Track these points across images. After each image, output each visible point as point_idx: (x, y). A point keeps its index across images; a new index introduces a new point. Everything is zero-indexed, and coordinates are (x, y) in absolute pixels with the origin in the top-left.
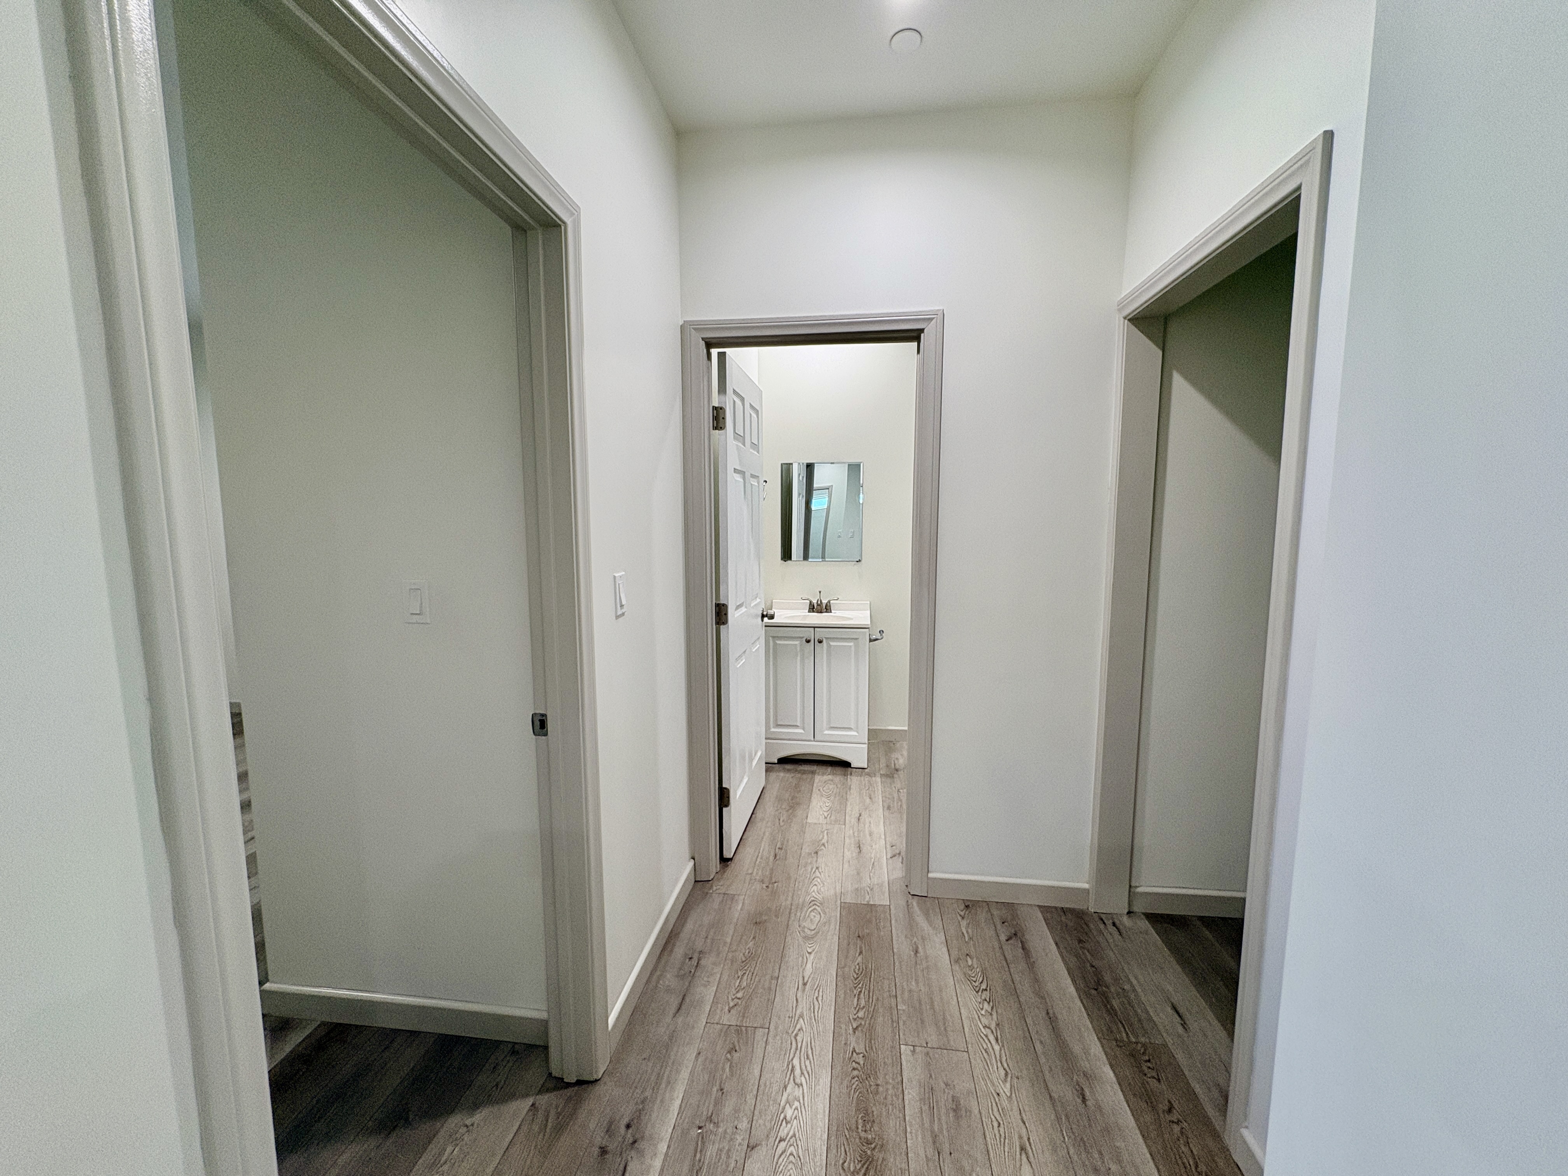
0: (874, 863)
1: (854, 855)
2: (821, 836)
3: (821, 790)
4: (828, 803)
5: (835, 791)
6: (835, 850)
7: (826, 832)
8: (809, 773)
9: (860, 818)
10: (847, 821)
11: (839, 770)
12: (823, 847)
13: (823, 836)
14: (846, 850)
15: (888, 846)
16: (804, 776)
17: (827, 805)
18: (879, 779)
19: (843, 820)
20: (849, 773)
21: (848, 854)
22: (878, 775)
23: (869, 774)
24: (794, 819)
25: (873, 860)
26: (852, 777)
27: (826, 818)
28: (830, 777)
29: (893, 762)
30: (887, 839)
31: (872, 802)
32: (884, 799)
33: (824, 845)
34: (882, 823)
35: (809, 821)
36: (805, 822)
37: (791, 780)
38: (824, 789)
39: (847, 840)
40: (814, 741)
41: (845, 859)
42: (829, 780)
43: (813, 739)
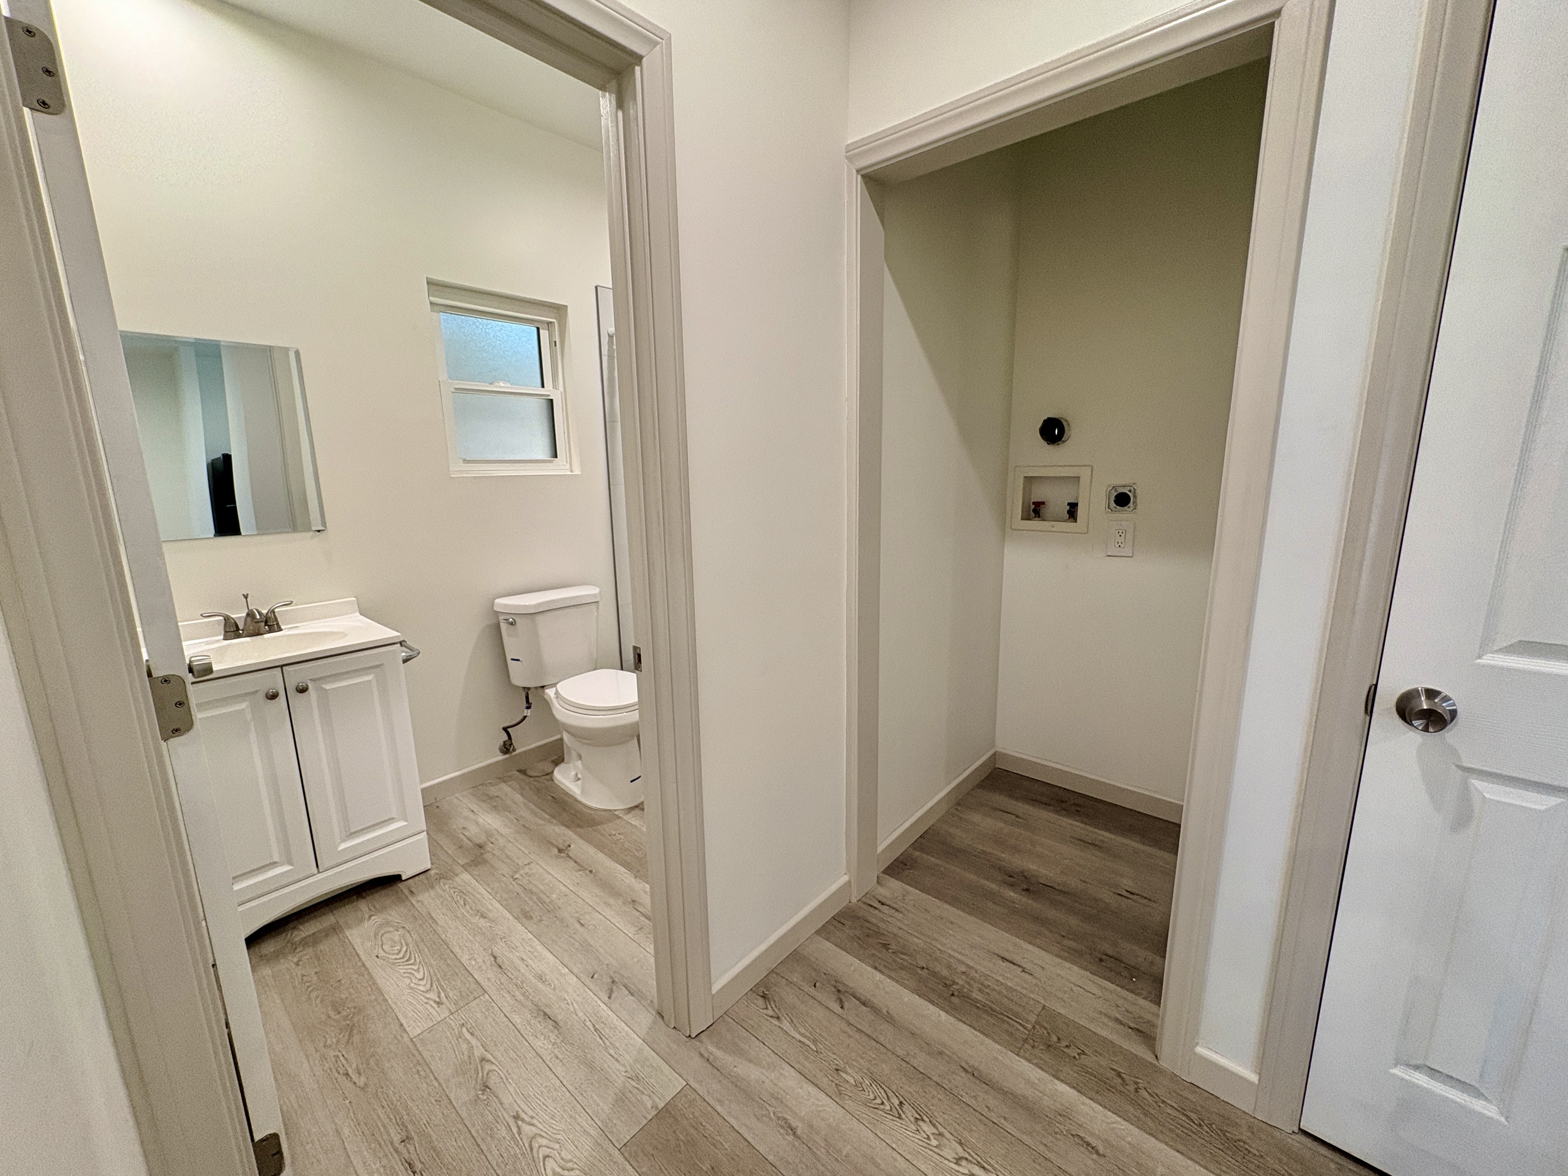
0: (596, 1029)
1: (553, 1037)
2: (464, 1046)
3: (382, 953)
4: (418, 971)
5: (409, 940)
6: (512, 1054)
7: (464, 1030)
8: (327, 936)
9: (499, 960)
10: (485, 984)
11: (380, 898)
12: (487, 1067)
13: (469, 1043)
14: (531, 1039)
15: (587, 981)
16: (324, 946)
17: (420, 976)
18: (466, 876)
19: (474, 986)
20: (406, 892)
21: (539, 1044)
22: (459, 869)
23: (441, 877)
24: (380, 1051)
25: (588, 1023)
26: (420, 898)
27: (439, 1003)
28: (377, 919)
29: (462, 836)
30: (575, 970)
31: (492, 921)
32: (504, 903)
33: (483, 1059)
34: (540, 948)
35: (414, 1030)
36: (406, 1039)
37: (299, 971)
38: (386, 947)
39: (517, 1019)
40: (319, 872)
41: (547, 1058)
42: (381, 926)
43: (315, 870)
